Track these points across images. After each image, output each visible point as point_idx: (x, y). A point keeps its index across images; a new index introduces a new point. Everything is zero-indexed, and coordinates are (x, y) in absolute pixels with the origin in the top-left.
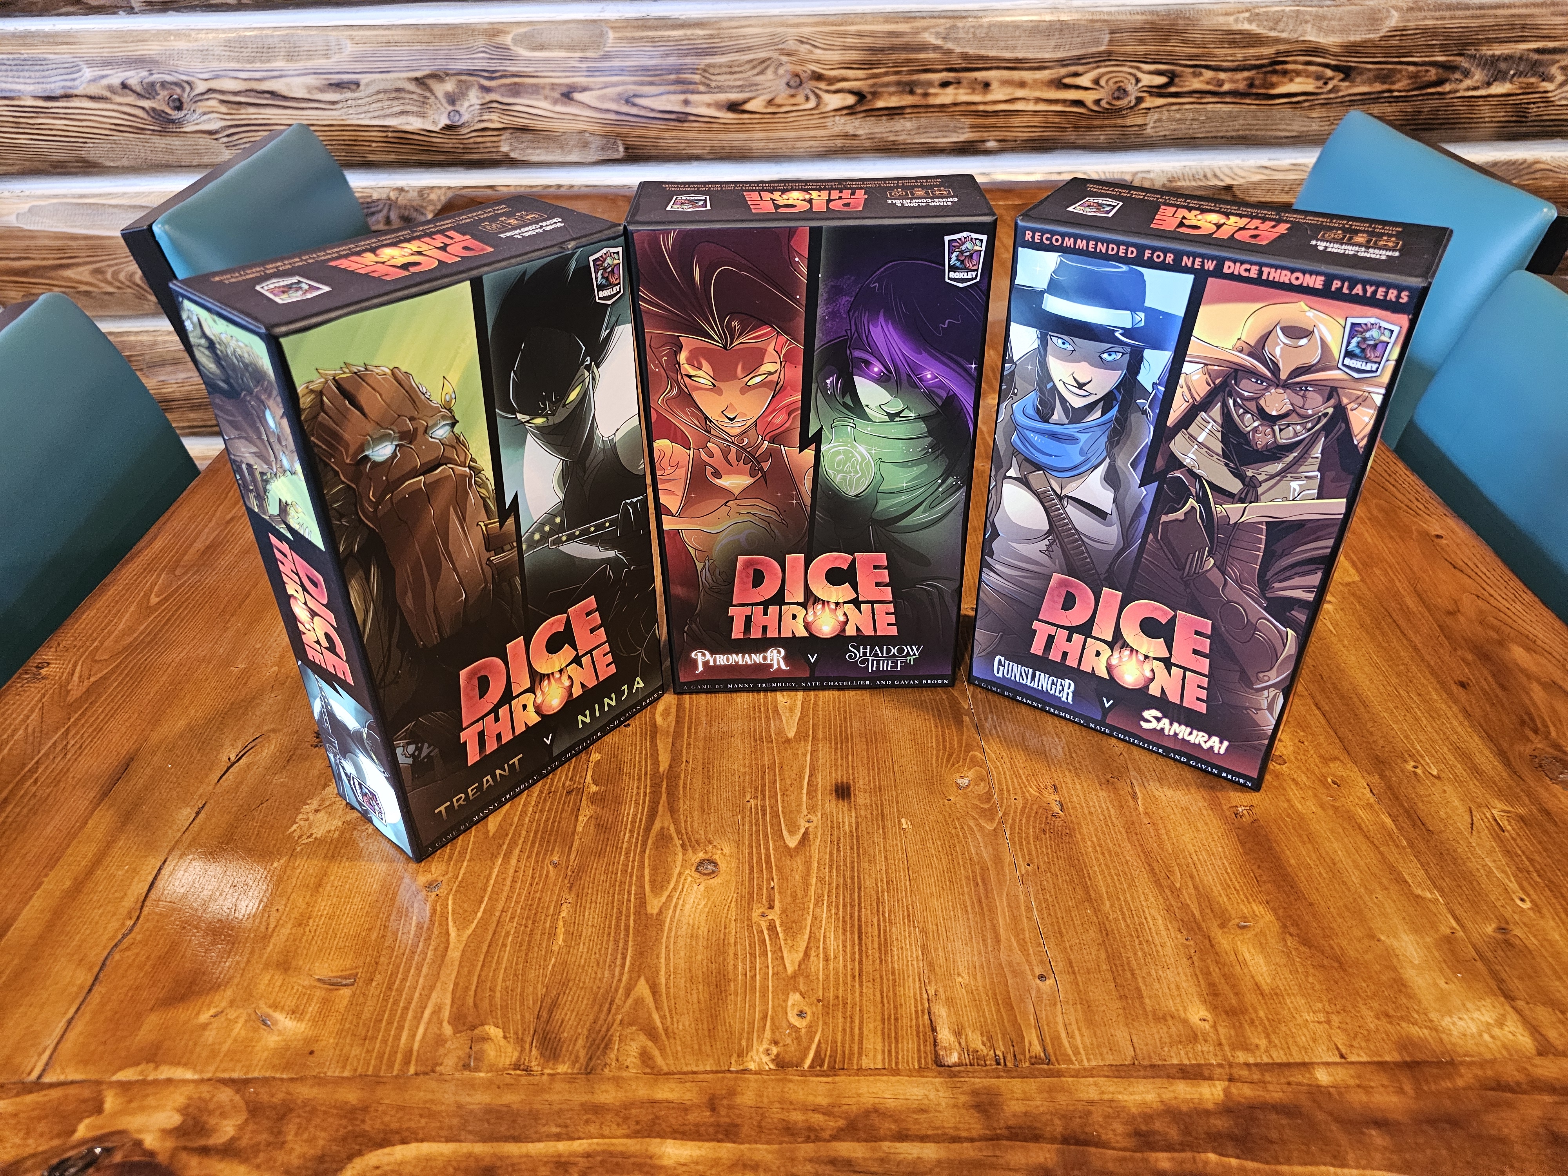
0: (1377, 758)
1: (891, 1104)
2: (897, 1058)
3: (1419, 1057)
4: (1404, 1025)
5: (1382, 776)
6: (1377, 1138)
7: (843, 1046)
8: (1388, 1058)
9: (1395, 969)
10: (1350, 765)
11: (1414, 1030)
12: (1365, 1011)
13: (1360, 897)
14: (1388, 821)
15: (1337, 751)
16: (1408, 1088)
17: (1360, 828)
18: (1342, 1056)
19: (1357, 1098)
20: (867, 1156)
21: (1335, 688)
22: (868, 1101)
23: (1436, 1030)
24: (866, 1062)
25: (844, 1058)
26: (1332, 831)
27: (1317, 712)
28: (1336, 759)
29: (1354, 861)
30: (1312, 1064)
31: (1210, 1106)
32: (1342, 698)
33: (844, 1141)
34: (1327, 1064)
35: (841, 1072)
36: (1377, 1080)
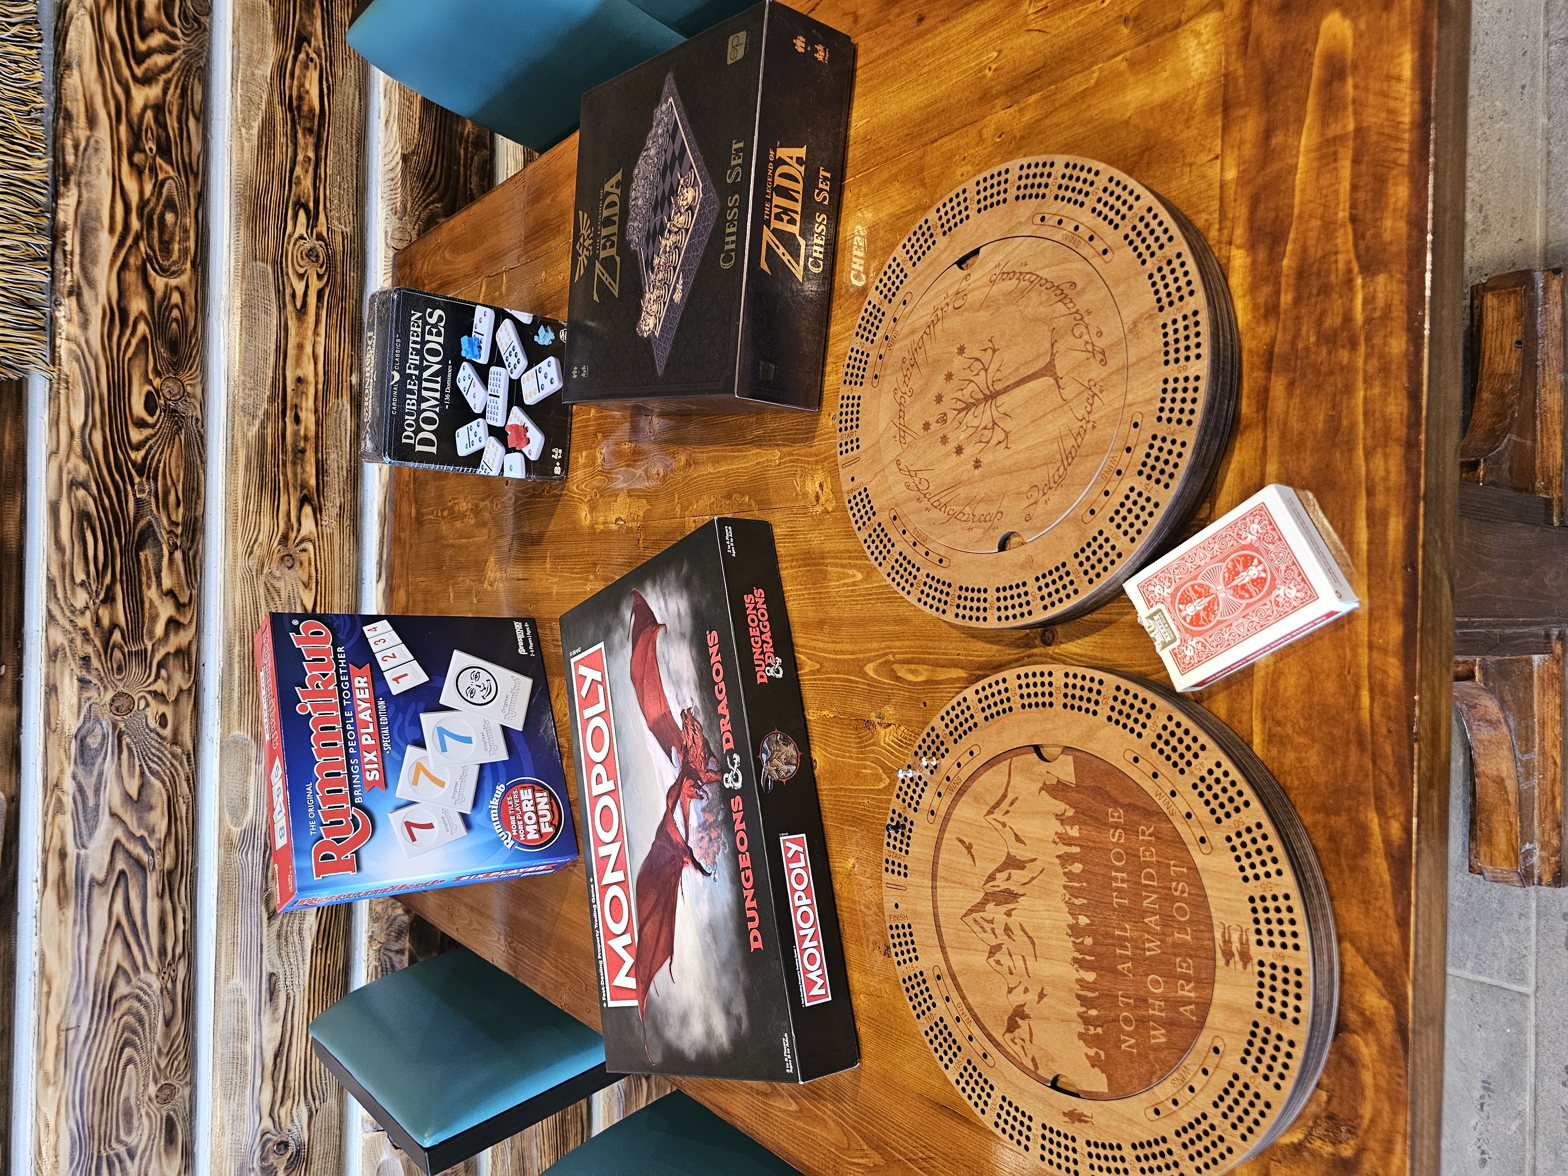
0: (981, 99)
3: (1220, 100)
4: (1195, 108)
5: (997, 97)
6: (1277, 140)
8: (1220, 124)
9: (1152, 110)
10: (986, 121)
11: (1201, 100)
12: (1184, 136)
13: (1095, 128)
14: (1034, 97)
15: (973, 131)
16: (1242, 112)
17: (1039, 120)
18: (1217, 158)
19: (1248, 150)
21: (919, 124)
23: (1200, 84)
27: (939, 142)
28: (980, 133)
30: (1221, 181)
31: (1249, 260)
32: (927, 120)
34: (1222, 169)
36: (1235, 135)
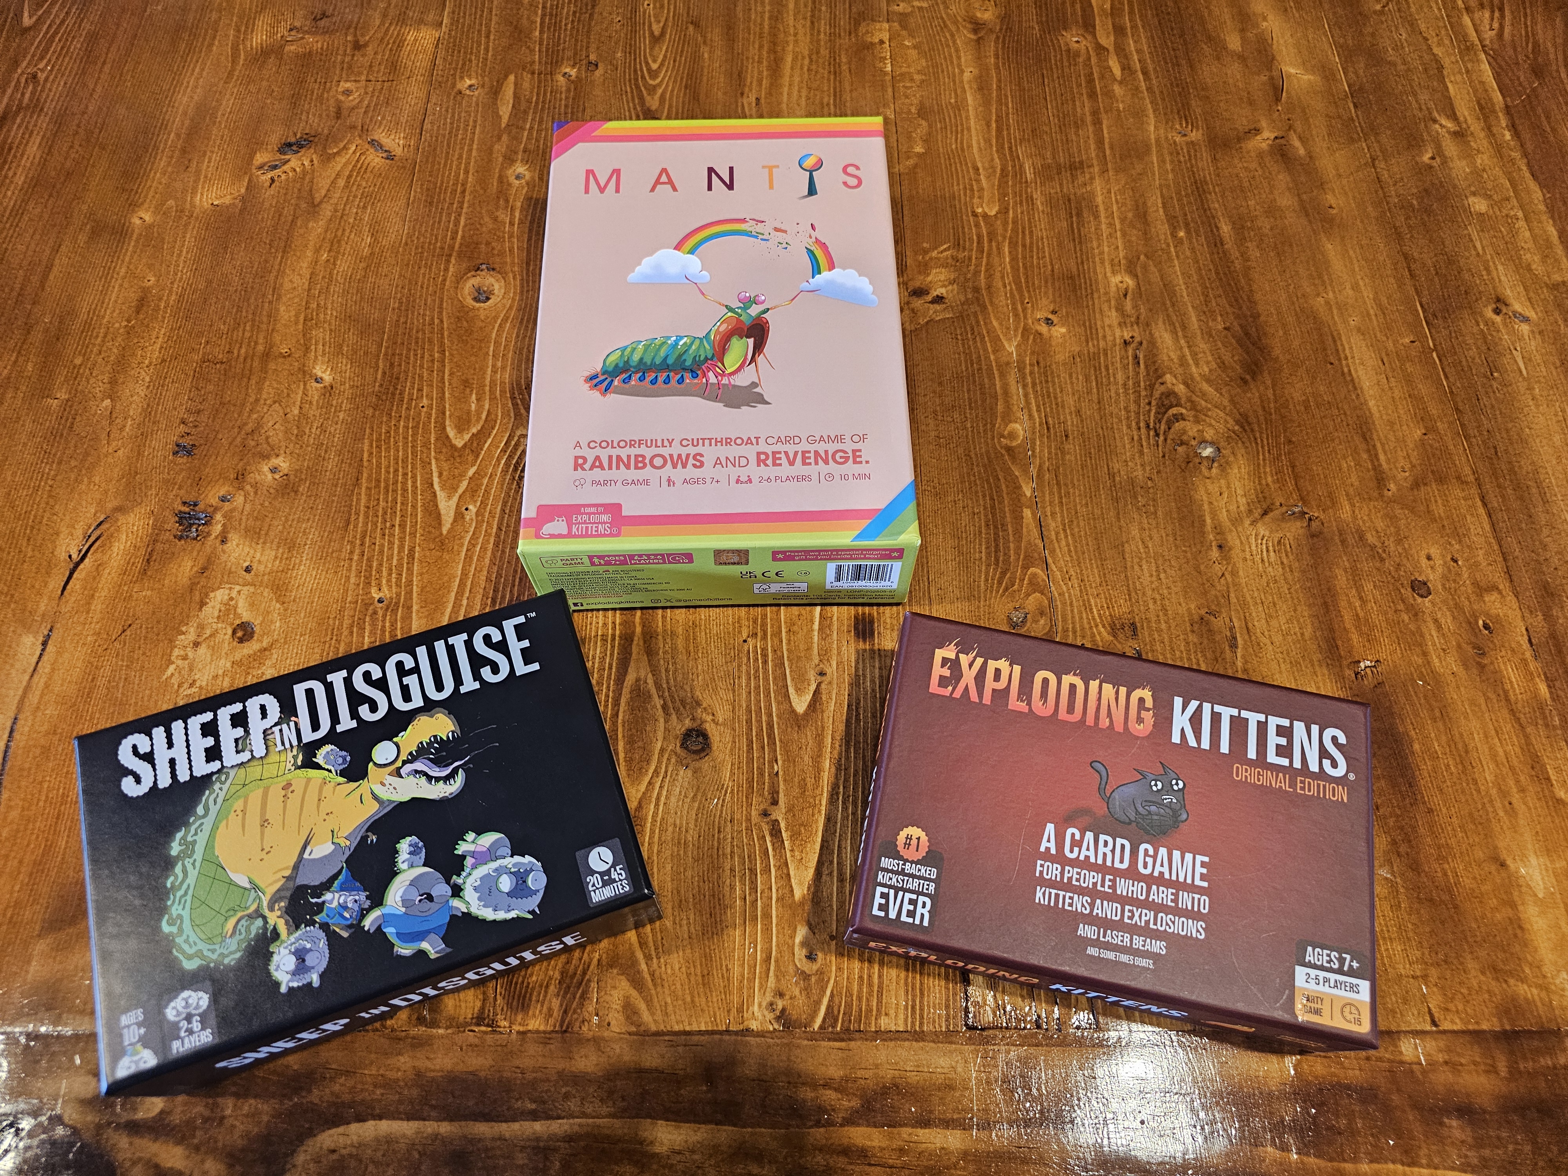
0: (1546, 587)
1: (913, 1078)
2: (922, 1017)
3: (1522, 1025)
4: (1512, 981)
5: (1547, 616)
6: (1455, 1127)
7: (860, 999)
8: (1485, 1026)
9: (1513, 905)
10: (1511, 598)
11: (1522, 989)
12: (1471, 964)
13: (1491, 801)
14: (1543, 688)
15: (1497, 577)
16: (1502, 1067)
17: (1507, 700)
18: (1434, 1023)
19: (1443, 1078)
20: (883, 1145)
21: (1512, 471)
22: (888, 1074)
23: (1547, 989)
24: (885, 1023)
25: (860, 1016)
26: (1473, 703)
27: (1482, 511)
28: (1494, 588)
29: (1491, 748)
30: (1398, 1032)
32: (1517, 487)
33: (858, 1125)
34: (1416, 1033)
35: (857, 1035)
36: (1469, 1054)
